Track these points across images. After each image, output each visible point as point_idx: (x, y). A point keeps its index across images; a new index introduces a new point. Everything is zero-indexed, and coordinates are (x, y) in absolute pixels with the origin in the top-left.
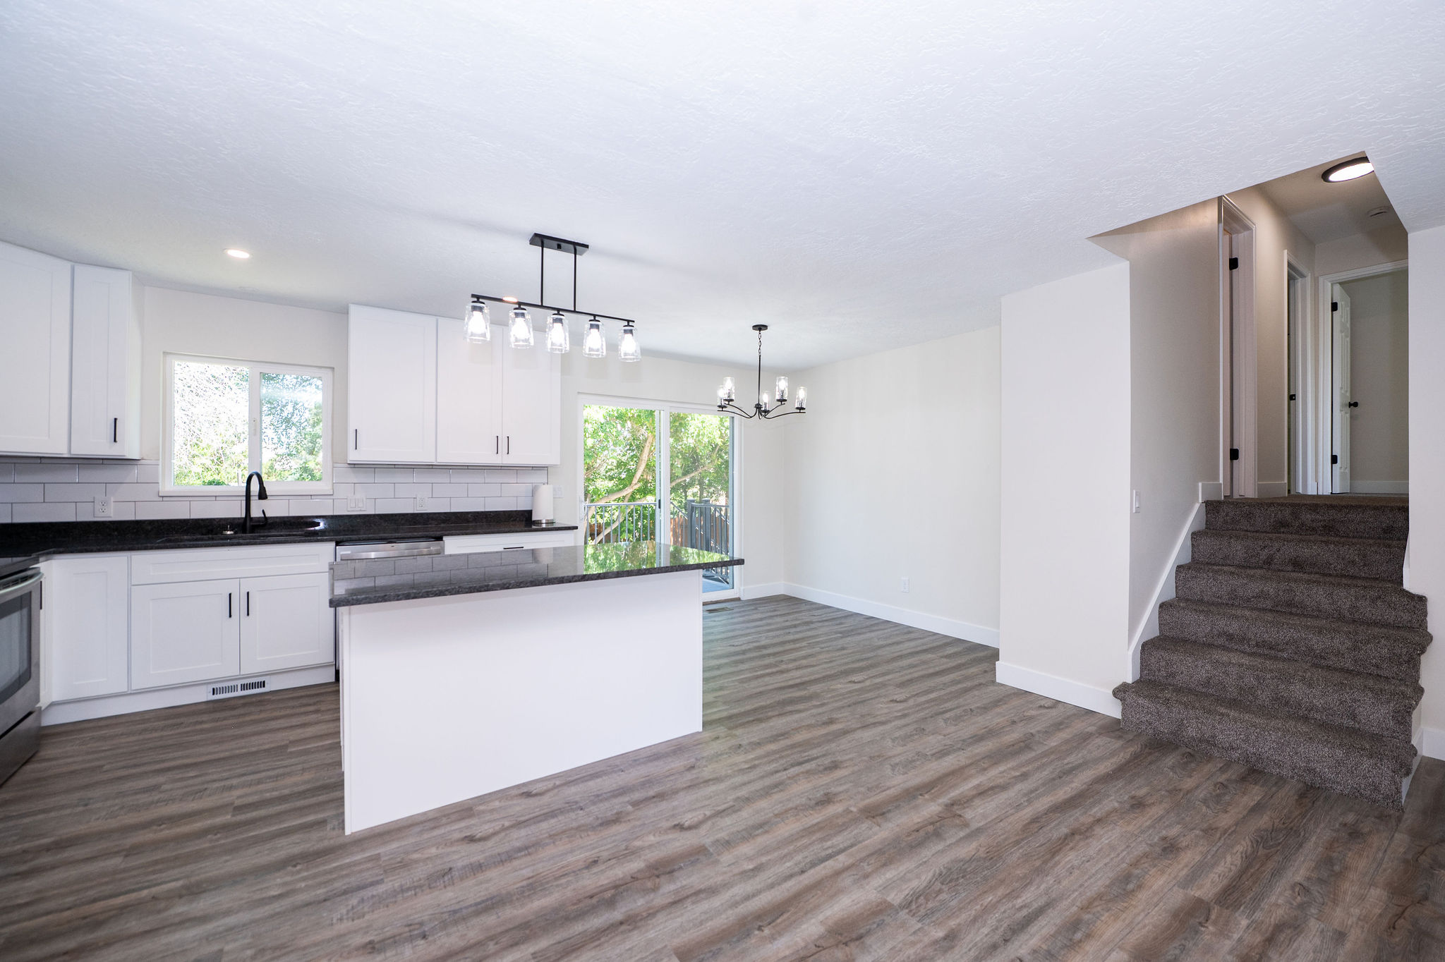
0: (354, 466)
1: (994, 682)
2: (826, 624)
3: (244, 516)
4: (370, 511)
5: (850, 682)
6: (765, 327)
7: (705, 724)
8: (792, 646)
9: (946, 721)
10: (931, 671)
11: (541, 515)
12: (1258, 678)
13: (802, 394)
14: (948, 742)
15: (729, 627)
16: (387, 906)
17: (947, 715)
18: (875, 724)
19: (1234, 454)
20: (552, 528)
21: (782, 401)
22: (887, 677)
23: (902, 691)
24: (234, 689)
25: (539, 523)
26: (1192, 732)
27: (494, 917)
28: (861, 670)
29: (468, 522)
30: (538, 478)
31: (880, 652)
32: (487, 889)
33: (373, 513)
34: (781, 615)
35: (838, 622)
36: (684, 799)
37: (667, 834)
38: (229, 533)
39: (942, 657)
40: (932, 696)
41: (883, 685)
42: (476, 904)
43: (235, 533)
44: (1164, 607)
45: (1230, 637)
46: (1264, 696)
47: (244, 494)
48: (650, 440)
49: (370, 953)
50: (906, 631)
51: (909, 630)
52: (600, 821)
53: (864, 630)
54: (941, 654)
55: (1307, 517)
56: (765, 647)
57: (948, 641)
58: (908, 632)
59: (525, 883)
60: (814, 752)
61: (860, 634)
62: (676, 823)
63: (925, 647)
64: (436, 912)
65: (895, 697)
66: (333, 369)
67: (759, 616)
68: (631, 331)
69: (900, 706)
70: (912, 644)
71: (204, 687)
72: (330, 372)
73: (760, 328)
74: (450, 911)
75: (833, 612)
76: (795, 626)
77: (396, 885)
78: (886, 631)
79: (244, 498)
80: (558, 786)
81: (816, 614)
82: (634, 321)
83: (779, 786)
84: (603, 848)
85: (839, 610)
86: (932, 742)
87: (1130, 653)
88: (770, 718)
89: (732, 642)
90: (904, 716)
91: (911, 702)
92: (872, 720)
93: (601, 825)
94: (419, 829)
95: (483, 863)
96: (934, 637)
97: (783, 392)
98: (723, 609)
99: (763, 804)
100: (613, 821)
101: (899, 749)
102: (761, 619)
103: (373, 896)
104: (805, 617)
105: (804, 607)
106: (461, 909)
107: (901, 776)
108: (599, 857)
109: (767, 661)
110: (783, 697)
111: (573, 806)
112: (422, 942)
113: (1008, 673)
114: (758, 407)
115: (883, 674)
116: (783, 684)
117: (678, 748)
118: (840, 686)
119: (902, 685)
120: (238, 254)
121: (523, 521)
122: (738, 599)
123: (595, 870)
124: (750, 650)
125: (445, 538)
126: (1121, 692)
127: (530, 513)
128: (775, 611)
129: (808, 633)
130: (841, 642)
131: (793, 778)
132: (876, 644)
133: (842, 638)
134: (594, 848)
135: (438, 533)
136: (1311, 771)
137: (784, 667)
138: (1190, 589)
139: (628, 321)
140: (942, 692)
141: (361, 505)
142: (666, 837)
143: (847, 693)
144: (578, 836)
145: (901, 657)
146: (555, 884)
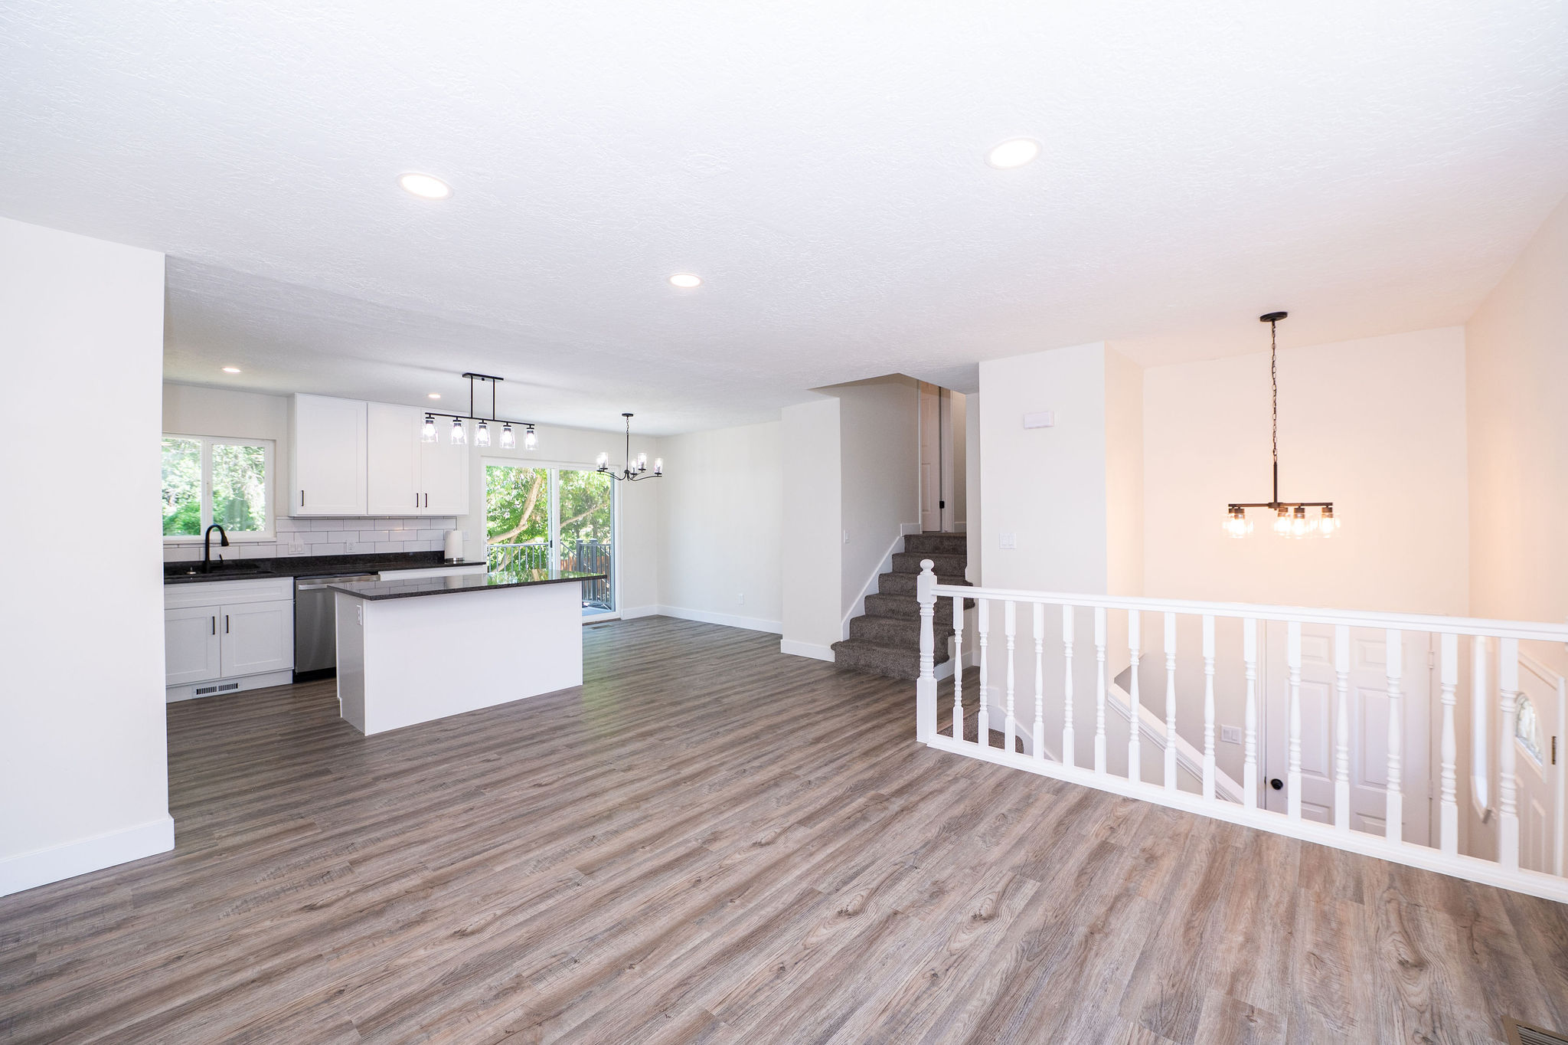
0: (294, 518)
1: (779, 653)
2: (684, 630)
3: (203, 560)
4: (308, 554)
6: (631, 415)
7: (586, 682)
8: (654, 644)
9: (737, 670)
11: (453, 554)
12: (895, 630)
13: (659, 463)
14: (733, 677)
15: (609, 637)
16: (410, 750)
19: (942, 505)
20: (461, 564)
21: (642, 470)
22: (715, 654)
24: (213, 689)
25: (451, 560)
26: (862, 662)
28: (697, 652)
29: (390, 561)
30: (450, 525)
31: (718, 642)
32: (464, 741)
33: (310, 555)
34: (650, 628)
35: (694, 629)
36: (568, 708)
38: (191, 573)
43: (197, 573)
44: (867, 598)
45: (893, 611)
46: (897, 640)
47: (204, 542)
48: (538, 481)
51: (743, 630)
52: (519, 719)
54: (758, 640)
55: (946, 543)
56: (633, 646)
58: (740, 631)
62: (563, 716)
63: (749, 639)
66: (274, 441)
67: (635, 629)
68: (532, 432)
70: (740, 638)
71: (190, 688)
72: (271, 444)
73: (628, 415)
75: (692, 623)
76: (660, 633)
77: (411, 745)
78: (726, 632)
79: (204, 546)
81: (678, 625)
82: (534, 425)
83: (628, 700)
85: (697, 622)
86: (723, 678)
87: (842, 624)
88: (629, 676)
89: (609, 644)
95: (455, 736)
97: (643, 465)
98: (606, 626)
99: (616, 706)
100: (531, 717)
102: (635, 631)
103: (399, 749)
104: (670, 627)
105: (671, 622)
107: (698, 692)
109: (634, 652)
110: (639, 668)
113: (787, 647)
114: (627, 472)
116: (640, 663)
117: (568, 691)
121: (438, 559)
122: (620, 619)
123: (519, 732)
124: (621, 648)
125: (379, 573)
126: (834, 647)
127: (442, 553)
128: (648, 624)
129: (671, 635)
130: (690, 639)
131: (638, 696)
132: (717, 638)
134: (518, 726)
135: (375, 569)
136: (904, 671)
137: (645, 654)
138: (885, 587)
139: (530, 425)
141: (300, 549)
145: (730, 644)
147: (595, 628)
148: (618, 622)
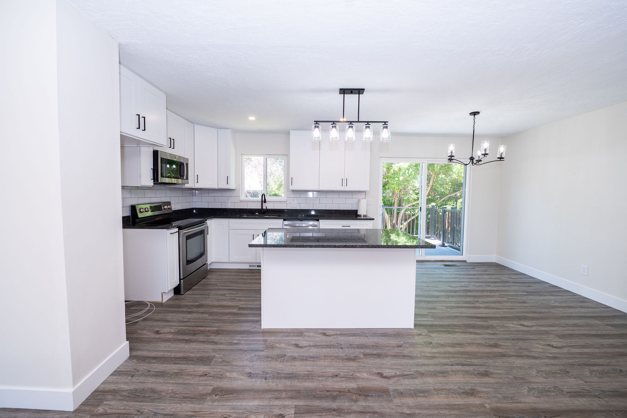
0: (294, 191)
2: (519, 284)
3: (261, 208)
4: (298, 208)
5: (521, 325)
6: (478, 113)
7: (415, 325)
8: (488, 294)
9: (591, 372)
10: (593, 332)
11: (361, 212)
13: (502, 149)
14: (587, 388)
15: (453, 276)
16: (261, 361)
17: (595, 368)
18: (528, 357)
21: (485, 155)
22: (551, 328)
23: (561, 340)
24: (254, 266)
25: (360, 216)
27: (290, 382)
28: (533, 319)
30: (362, 196)
31: (553, 311)
32: (293, 369)
33: (299, 209)
34: (488, 274)
35: (527, 285)
36: (388, 361)
37: (373, 376)
38: (257, 214)
39: (607, 325)
40: (586, 350)
41: (547, 333)
42: (287, 374)
43: (259, 214)
48: (433, 175)
49: (248, 377)
50: (581, 300)
52: (347, 357)
53: (545, 294)
54: (608, 323)
56: (470, 291)
57: (620, 314)
58: (584, 300)
59: (306, 373)
60: (475, 361)
61: (541, 295)
62: (380, 372)
63: (594, 315)
64: (273, 371)
65: (552, 343)
67: (474, 273)
68: (387, 127)
69: (554, 351)
70: (583, 310)
71: (248, 264)
72: (286, 156)
73: (475, 114)
74: (277, 373)
75: (527, 278)
76: (495, 282)
77: (267, 354)
78: (563, 297)
79: (261, 202)
80: (338, 335)
81: (513, 277)
82: (388, 122)
84: (342, 371)
85: (531, 277)
86: (572, 383)
88: (456, 332)
89: (452, 285)
90: (555, 358)
91: (565, 350)
92: (527, 353)
93: (347, 359)
94: (282, 335)
95: (297, 358)
96: (606, 309)
97: (485, 150)
98: (454, 265)
99: (430, 380)
100: (352, 359)
101: (541, 379)
102: (474, 275)
103: (259, 355)
104: (504, 278)
105: (506, 272)
106: (281, 373)
107: (534, 398)
108: (339, 374)
109: (468, 299)
110: (470, 322)
111: (339, 346)
112: (264, 380)
114: (472, 159)
115: (550, 326)
116: (472, 315)
117: (397, 333)
118: (512, 325)
119: (563, 336)
120: (252, 118)
121: (353, 215)
122: (465, 261)
123: (335, 379)
124: (460, 291)
125: (320, 220)
127: (357, 211)
128: (486, 271)
129: (502, 288)
130: (524, 298)
131: (456, 372)
132: (553, 305)
133: (526, 295)
134: (339, 369)
137: (477, 305)
139: (385, 122)
140: (597, 350)
141: (295, 206)
142: (372, 377)
143: (516, 331)
144: (335, 361)
145: (569, 317)
146: (317, 378)
147: (446, 265)
148: (464, 264)
